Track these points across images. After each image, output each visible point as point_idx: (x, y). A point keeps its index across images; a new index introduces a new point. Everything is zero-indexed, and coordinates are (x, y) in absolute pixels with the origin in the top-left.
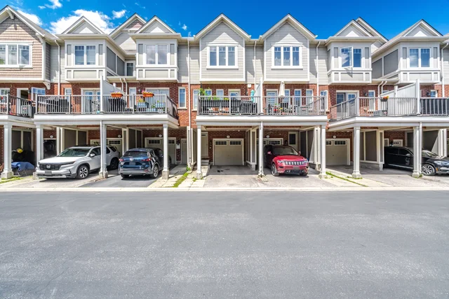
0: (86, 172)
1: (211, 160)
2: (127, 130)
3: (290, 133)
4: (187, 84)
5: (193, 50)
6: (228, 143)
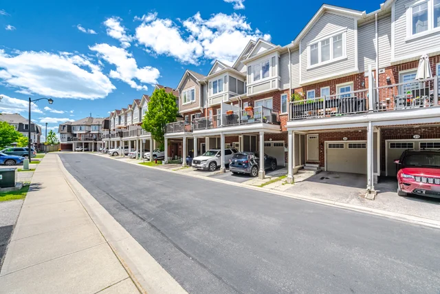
0: (214, 166)
1: (322, 164)
2: (241, 136)
4: (288, 90)
5: (294, 54)
6: (346, 147)
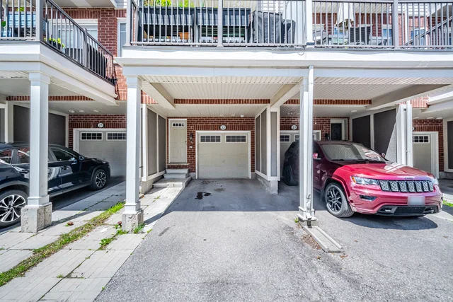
3: (333, 121)
6: (223, 139)
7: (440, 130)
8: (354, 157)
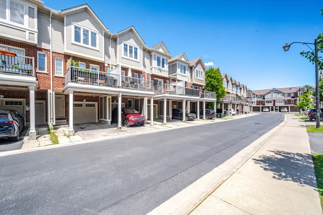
1: (68, 119)
3: (129, 100)
4: (49, 50)
5: (55, 21)
7: (158, 104)
8: (132, 112)
